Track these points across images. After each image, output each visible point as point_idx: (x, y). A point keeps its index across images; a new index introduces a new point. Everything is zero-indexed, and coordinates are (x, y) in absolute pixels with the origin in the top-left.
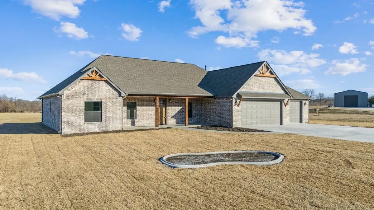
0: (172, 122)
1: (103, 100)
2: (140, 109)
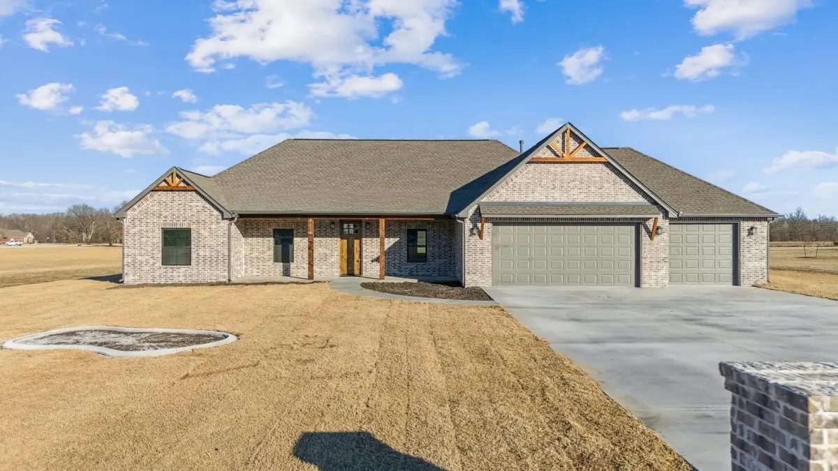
0: (372, 271)
1: (193, 227)
2: (300, 244)
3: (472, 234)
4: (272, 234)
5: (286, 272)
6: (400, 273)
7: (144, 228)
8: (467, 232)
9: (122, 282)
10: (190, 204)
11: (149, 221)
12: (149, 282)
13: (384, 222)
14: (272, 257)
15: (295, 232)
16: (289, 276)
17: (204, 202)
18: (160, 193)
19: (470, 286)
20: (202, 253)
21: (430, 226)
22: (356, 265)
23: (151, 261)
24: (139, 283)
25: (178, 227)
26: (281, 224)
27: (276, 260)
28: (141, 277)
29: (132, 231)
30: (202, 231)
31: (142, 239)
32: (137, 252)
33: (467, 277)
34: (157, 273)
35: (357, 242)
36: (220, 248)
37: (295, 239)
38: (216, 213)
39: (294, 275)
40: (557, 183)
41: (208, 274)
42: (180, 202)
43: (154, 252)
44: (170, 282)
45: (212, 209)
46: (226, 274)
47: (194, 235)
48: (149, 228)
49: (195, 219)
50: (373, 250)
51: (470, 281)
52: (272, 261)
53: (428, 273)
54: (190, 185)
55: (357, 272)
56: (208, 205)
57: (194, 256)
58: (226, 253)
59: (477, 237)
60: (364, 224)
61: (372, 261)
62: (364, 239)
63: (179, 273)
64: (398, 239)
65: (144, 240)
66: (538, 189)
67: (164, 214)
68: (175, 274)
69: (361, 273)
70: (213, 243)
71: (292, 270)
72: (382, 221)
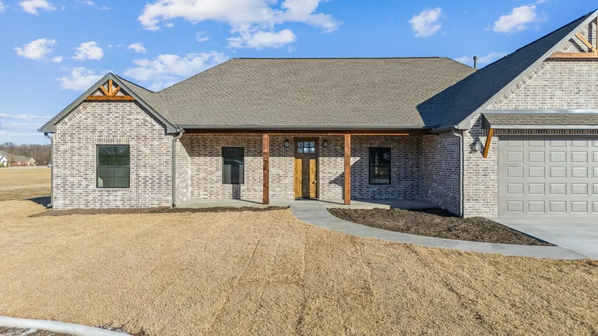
0: (333, 194)
1: (132, 143)
2: (252, 165)
3: (473, 150)
4: (220, 153)
5: (236, 195)
6: (361, 197)
7: (76, 145)
8: (467, 149)
9: (51, 207)
10: (128, 117)
11: (81, 136)
12: (82, 207)
13: (349, 138)
14: (221, 178)
15: (245, 151)
16: (239, 199)
17: (145, 114)
18: (94, 104)
19: (470, 216)
20: (142, 174)
21: (395, 144)
22: (312, 187)
23: (84, 183)
24: (70, 208)
25: (115, 143)
26: (230, 142)
27: (225, 182)
28: (72, 202)
29: (62, 148)
30: (142, 149)
31: (74, 158)
32: (68, 172)
33: (467, 205)
34: (91, 197)
35: (312, 162)
36: (162, 168)
37: (246, 158)
38: (158, 127)
39: (245, 198)
40: (582, 87)
41: (150, 199)
42: (117, 115)
43: (87, 172)
44: (106, 207)
45: (154, 123)
46: (170, 198)
47: (133, 152)
48: (81, 145)
49: (134, 133)
50: (331, 171)
51: (471, 209)
52: (220, 183)
53: (393, 197)
54: (129, 95)
55: (312, 195)
56: (149, 118)
57: (133, 177)
58: (170, 173)
59: (479, 154)
60: (320, 142)
61: (330, 183)
62: (321, 158)
63: (116, 197)
64: (359, 158)
65: (76, 158)
66: (559, 93)
67: (99, 128)
68: (111, 198)
69: (317, 196)
70: (156, 162)
71: (242, 193)
72: (348, 138)
